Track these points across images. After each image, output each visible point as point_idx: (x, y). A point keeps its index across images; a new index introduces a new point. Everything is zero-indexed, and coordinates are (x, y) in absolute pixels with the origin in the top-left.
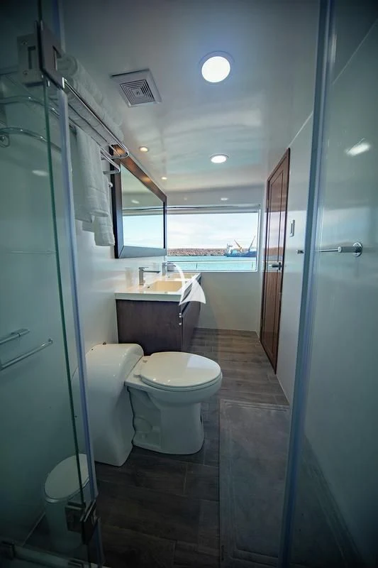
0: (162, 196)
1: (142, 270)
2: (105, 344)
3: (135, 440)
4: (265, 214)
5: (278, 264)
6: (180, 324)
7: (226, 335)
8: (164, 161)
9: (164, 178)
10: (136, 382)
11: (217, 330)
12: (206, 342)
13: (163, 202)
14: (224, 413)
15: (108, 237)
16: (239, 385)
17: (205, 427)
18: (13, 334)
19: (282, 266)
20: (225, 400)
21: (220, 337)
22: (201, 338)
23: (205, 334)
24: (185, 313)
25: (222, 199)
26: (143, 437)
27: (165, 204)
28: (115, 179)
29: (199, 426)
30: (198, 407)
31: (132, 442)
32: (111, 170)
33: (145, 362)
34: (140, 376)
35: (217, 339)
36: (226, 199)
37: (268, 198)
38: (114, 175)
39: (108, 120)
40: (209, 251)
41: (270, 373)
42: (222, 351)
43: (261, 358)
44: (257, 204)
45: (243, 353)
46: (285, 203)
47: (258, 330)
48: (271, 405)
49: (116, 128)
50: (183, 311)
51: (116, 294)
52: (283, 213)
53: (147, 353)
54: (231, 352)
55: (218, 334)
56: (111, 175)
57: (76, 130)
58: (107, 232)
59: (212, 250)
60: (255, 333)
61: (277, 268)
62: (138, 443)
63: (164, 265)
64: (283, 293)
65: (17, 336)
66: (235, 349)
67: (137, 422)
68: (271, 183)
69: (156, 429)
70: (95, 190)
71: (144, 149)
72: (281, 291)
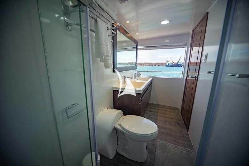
0: (136, 42)
1: (125, 77)
2: (107, 109)
3: (118, 150)
4: (190, 48)
5: (195, 76)
6: (140, 103)
7: (163, 108)
8: (138, 26)
9: (137, 34)
10: (119, 127)
11: (158, 105)
12: (152, 110)
13: (136, 44)
14: (158, 146)
15: (110, 65)
16: (167, 134)
17: (148, 151)
18: (73, 105)
19: (197, 78)
20: (159, 140)
21: (160, 108)
22: (150, 108)
23: (153, 106)
24: (143, 98)
25: (166, 41)
26: (121, 149)
27: (137, 46)
28: (114, 38)
29: (145, 151)
30: (146, 143)
31: (116, 150)
32: (113, 34)
33: (124, 118)
34: (120, 125)
35: (158, 109)
36: (168, 41)
37: (192, 40)
38: (114, 36)
39: (111, 13)
40: (157, 63)
41: (185, 131)
42: (160, 116)
43: (180, 122)
44: (185, 43)
45: (171, 118)
46: (202, 42)
47: (180, 107)
48: (183, 148)
49: (114, 15)
50: (142, 98)
51: (113, 88)
52: (201, 48)
53: (125, 114)
54: (164, 117)
55: (159, 107)
56: (113, 36)
57: (96, 20)
58: (110, 63)
59: (159, 63)
60: (179, 109)
61: (194, 79)
62: (119, 151)
63: (135, 74)
64: (196, 92)
65: (74, 105)
66: (167, 116)
67: (119, 142)
68: (194, 32)
69: (127, 147)
70: (104, 46)
71: (128, 22)
72: (195, 91)
